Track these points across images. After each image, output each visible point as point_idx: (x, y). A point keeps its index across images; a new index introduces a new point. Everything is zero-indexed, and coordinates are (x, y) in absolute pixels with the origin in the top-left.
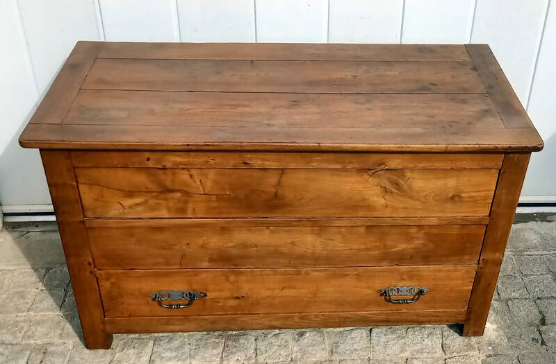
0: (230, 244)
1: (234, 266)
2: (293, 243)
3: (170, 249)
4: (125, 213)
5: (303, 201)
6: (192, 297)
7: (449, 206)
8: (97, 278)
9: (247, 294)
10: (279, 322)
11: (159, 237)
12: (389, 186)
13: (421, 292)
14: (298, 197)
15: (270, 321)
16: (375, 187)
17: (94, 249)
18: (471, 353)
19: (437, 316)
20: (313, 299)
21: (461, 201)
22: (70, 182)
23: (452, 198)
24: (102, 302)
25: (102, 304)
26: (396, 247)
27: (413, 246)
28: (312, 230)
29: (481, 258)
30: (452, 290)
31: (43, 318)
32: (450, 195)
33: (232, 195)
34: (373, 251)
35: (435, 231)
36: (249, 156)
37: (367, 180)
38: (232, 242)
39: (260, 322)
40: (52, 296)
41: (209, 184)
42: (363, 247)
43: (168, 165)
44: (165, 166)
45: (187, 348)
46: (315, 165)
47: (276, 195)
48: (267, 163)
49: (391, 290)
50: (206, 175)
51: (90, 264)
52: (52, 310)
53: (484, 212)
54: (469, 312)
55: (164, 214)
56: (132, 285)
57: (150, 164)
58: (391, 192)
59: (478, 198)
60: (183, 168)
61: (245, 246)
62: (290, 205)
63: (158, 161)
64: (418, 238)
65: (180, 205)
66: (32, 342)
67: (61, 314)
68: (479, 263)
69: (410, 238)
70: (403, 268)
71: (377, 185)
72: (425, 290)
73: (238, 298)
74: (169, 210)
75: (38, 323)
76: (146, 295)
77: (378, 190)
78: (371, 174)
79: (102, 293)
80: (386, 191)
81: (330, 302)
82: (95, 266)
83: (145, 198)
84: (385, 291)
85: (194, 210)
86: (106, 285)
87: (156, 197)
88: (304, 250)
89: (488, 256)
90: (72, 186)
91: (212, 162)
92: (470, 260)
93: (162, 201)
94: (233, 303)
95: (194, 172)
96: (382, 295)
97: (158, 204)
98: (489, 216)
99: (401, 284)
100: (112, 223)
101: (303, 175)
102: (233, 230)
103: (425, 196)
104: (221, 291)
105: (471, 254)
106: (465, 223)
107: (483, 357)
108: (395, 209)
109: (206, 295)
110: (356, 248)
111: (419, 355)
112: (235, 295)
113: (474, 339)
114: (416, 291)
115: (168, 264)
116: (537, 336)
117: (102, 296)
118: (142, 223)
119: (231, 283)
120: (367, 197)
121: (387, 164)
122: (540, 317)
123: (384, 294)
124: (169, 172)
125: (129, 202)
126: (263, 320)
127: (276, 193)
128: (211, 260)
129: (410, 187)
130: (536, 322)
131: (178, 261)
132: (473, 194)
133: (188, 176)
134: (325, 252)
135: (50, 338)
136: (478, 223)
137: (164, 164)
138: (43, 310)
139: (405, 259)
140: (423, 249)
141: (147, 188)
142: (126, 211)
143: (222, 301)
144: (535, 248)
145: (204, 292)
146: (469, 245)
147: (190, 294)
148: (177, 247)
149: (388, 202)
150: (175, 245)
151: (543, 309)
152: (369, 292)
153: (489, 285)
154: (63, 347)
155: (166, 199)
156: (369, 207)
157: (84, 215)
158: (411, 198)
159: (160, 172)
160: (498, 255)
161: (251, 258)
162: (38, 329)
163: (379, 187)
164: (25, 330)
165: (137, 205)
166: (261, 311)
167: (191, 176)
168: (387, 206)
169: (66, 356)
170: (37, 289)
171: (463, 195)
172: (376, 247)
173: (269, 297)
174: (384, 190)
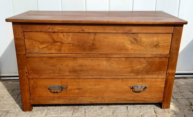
0: (77, 65)
1: (78, 74)
2: (99, 65)
3: (55, 67)
4: (40, 51)
5: (103, 47)
6: (62, 89)
7: (155, 49)
8: (29, 79)
9: (82, 87)
10: (94, 100)
11: (51, 61)
12: (133, 40)
13: (146, 87)
14: (101, 45)
15: (91, 99)
16: (128, 41)
17: (28, 66)
18: (166, 113)
19: (152, 99)
20: (106, 90)
21: (159, 47)
22: (22, 38)
23: (156, 46)
24: (30, 90)
25: (30, 91)
26: (136, 67)
27: (142, 67)
28: (106, 59)
29: (167, 72)
30: (157, 87)
31: (9, 103)
32: (155, 44)
33: (78, 44)
34: (128, 68)
35: (150, 60)
36: (84, 27)
37: (125, 38)
38: (77, 64)
39: (87, 100)
40: (13, 97)
41: (70, 39)
42: (124, 67)
43: (56, 31)
44: (55, 31)
45: (59, 111)
46: (107, 31)
47: (93, 44)
48: (90, 30)
49: (135, 87)
50: (69, 36)
51: (26, 73)
52: (13, 101)
53: (167, 52)
54: (164, 97)
55: (53, 51)
56: (41, 83)
57: (50, 30)
58: (134, 43)
59: (165, 46)
60: (61, 32)
61: (82, 66)
62: (98, 49)
63: (53, 29)
64: (144, 63)
65: (59, 48)
66: (4, 109)
67: (15, 102)
68: (166, 75)
69: (141, 63)
70: (139, 77)
71: (129, 40)
72: (147, 86)
73: (79, 89)
74: (55, 50)
75: (7, 104)
76: (46, 87)
77: (129, 42)
78: (127, 35)
79: (30, 86)
80: (132, 42)
81: (112, 92)
82: (28, 74)
83: (48, 45)
84: (133, 87)
85: (64, 50)
86: (32, 82)
87: (51, 44)
88: (103, 68)
89: (170, 71)
90: (22, 39)
91: (71, 29)
92: (163, 73)
93: (53, 46)
94: (77, 91)
95: (65, 34)
96: (131, 89)
97: (52, 47)
98: (169, 54)
99: (138, 84)
100: (35, 55)
101: (102, 35)
102: (78, 59)
103: (146, 45)
104: (73, 86)
105: (163, 70)
106: (160, 56)
107: (171, 115)
108: (135, 50)
109: (67, 88)
110: (122, 67)
111: (146, 114)
112: (78, 88)
113: (166, 110)
114: (144, 87)
115: (54, 73)
116: (190, 109)
117: (30, 87)
118: (46, 55)
119: (77, 82)
120: (125, 45)
121: (132, 31)
122: (190, 103)
123: (132, 88)
124: (56, 34)
125: (41, 46)
126: (88, 99)
127: (93, 43)
128: (70, 72)
129: (141, 41)
130: (189, 105)
131: (58, 72)
132: (164, 44)
133: (63, 36)
134: (110, 69)
135: (11, 108)
136: (166, 57)
137: (54, 30)
138: (9, 101)
139: (140, 72)
140: (146, 68)
141: (48, 41)
142: (41, 50)
143: (73, 90)
144: (184, 85)
145: (67, 86)
146: (162, 66)
147: (62, 87)
148: (58, 66)
149: (133, 47)
150: (57, 65)
151: (191, 101)
152: (127, 87)
153: (171, 84)
154: (14, 111)
155: (54, 45)
156: (126, 50)
157: (26, 52)
158: (141, 45)
159: (53, 34)
160: (173, 71)
161: (84, 71)
162: (6, 106)
163: (130, 41)
164: (2, 106)
165: (44, 48)
166: (87, 95)
167: (64, 36)
168: (132, 49)
169: (15, 113)
170: (8, 96)
171: (160, 45)
172: (129, 67)
173: (90, 89)
174: (131, 42)
